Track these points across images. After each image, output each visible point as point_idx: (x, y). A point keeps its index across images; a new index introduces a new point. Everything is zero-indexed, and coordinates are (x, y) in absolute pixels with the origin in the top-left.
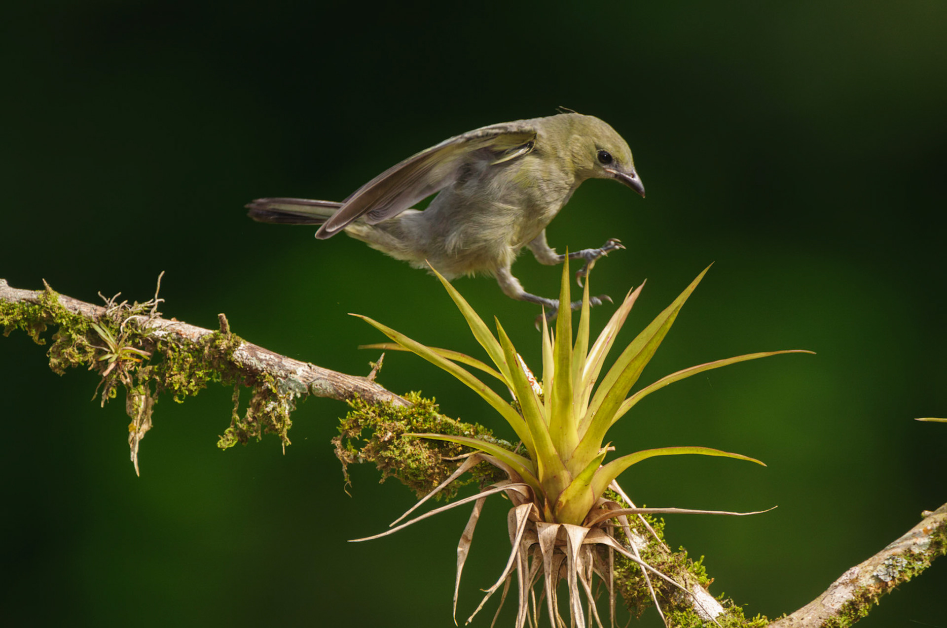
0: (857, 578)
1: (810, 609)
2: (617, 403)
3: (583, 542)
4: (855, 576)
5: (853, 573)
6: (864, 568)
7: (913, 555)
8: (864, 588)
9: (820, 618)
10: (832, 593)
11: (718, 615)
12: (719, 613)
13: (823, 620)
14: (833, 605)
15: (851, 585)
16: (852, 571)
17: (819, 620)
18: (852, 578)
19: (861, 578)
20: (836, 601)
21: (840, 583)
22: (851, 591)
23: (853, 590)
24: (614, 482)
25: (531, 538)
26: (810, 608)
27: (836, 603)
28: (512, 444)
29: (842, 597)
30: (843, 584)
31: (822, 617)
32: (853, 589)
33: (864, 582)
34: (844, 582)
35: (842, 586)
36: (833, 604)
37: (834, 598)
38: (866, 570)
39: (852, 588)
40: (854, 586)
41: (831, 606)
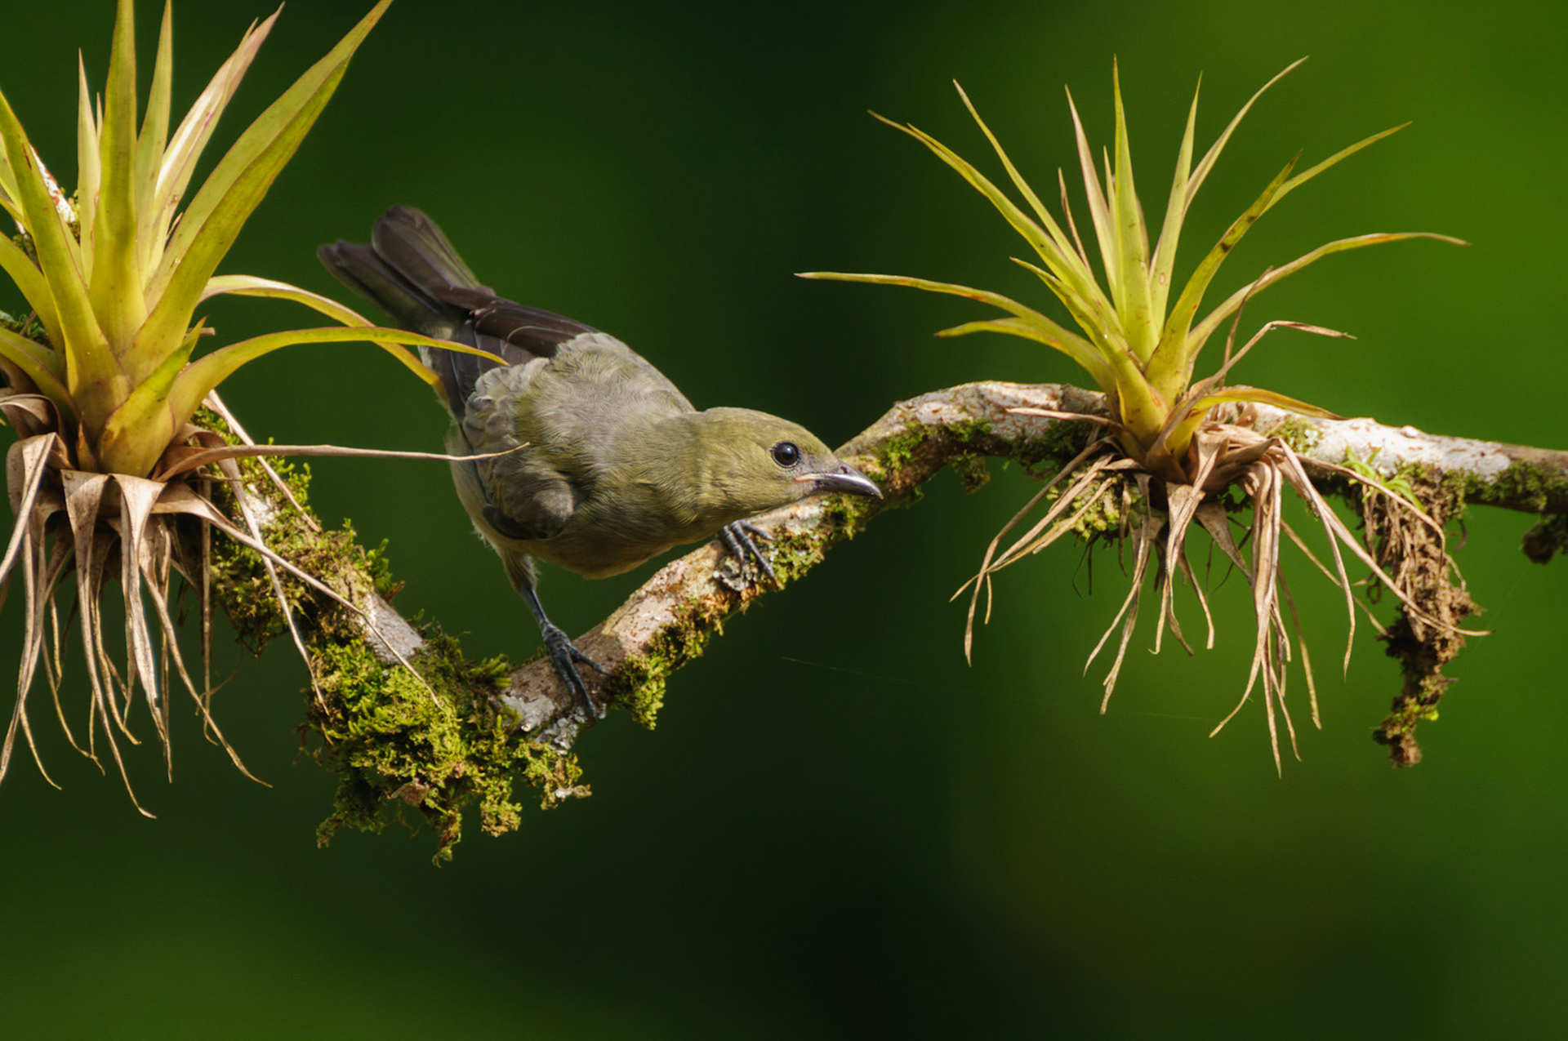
0: (681, 582)
1: (592, 642)
2: (222, 243)
3: (152, 509)
4: (678, 578)
5: (674, 573)
6: (695, 564)
7: (789, 538)
8: (695, 602)
9: (610, 659)
10: (634, 610)
11: (413, 652)
12: (415, 649)
13: (614, 664)
14: (635, 635)
15: (670, 596)
16: (673, 569)
17: (608, 663)
18: (671, 583)
19: (690, 583)
20: (640, 626)
21: (647, 592)
22: (670, 608)
23: (673, 606)
24: (213, 394)
25: (50, 502)
26: (591, 640)
27: (642, 630)
28: (16, 318)
29: (653, 619)
30: (655, 594)
31: (614, 657)
32: (674, 603)
33: (695, 591)
34: (657, 590)
35: (653, 597)
36: (634, 632)
37: (636, 620)
38: (699, 567)
39: (671, 601)
40: (677, 598)
41: (630, 637)
